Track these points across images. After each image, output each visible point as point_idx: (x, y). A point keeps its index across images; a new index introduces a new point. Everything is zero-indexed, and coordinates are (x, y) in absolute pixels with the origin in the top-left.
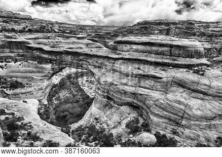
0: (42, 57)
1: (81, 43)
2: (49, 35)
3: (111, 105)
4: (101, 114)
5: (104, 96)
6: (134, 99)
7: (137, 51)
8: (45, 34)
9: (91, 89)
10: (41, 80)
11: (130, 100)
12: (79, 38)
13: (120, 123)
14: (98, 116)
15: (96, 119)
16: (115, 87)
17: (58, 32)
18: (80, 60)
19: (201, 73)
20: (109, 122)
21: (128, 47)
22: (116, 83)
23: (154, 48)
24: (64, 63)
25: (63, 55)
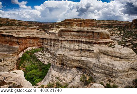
0: (12, 41)
1: (34, 32)
2: (13, 27)
3: (65, 69)
4: (59, 75)
5: (59, 63)
6: (79, 64)
7: (74, 35)
8: (11, 27)
9: (44, 59)
10: (12, 56)
11: (76, 64)
12: (32, 29)
13: (73, 79)
14: (57, 76)
15: (57, 78)
16: (66, 57)
17: (19, 26)
18: (39, 42)
19: (113, 47)
20: (66, 79)
21: (69, 33)
22: (66, 55)
23: (84, 34)
24: (28, 44)
25: (27, 39)
